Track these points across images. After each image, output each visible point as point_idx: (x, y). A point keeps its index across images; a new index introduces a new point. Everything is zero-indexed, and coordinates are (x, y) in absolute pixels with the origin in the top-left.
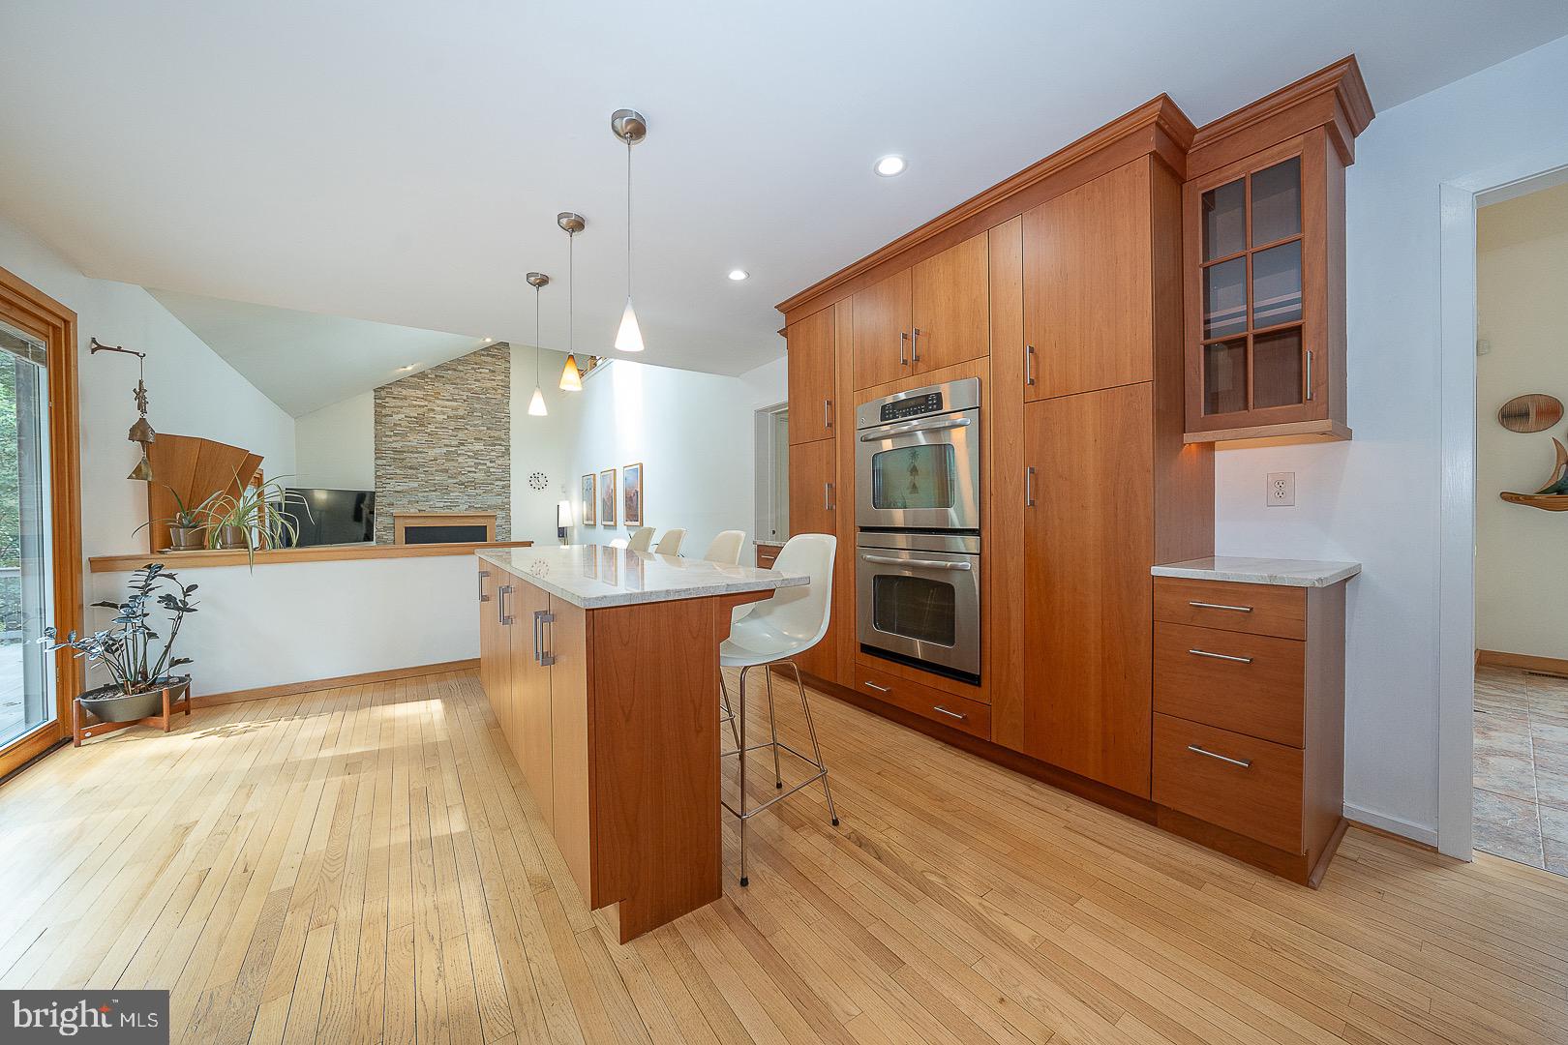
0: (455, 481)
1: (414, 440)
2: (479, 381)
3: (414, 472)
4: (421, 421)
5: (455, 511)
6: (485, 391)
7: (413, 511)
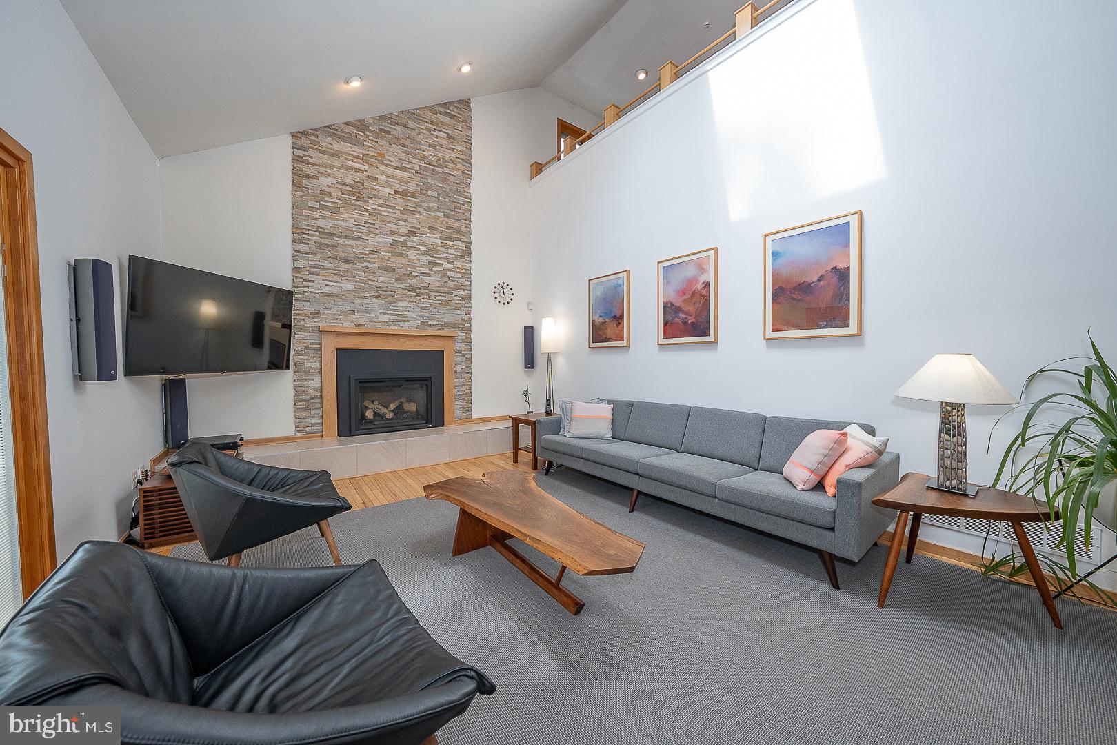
0: (403, 285)
1: (348, 219)
2: (434, 147)
3: (349, 266)
4: (359, 193)
5: (404, 329)
6: (442, 163)
7: (347, 325)
